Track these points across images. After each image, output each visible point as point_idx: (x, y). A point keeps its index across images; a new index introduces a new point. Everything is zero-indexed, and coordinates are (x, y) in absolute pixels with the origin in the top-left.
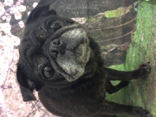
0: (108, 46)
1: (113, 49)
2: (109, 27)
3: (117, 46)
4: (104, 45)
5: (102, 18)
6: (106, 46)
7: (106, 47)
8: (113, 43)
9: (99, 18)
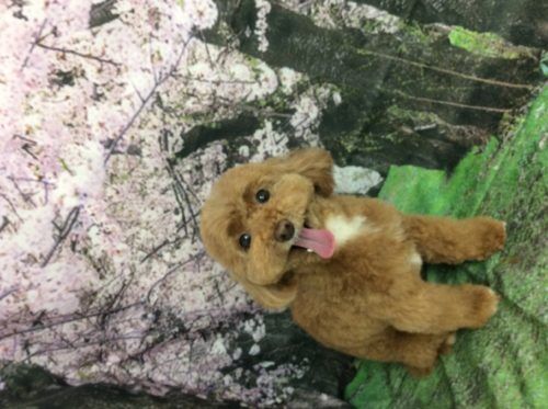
0: (421, 116)
1: (428, 127)
2: (445, 68)
3: (440, 122)
4: (414, 109)
5: (439, 38)
6: (416, 112)
7: (415, 116)
8: (435, 112)
9: (433, 36)
